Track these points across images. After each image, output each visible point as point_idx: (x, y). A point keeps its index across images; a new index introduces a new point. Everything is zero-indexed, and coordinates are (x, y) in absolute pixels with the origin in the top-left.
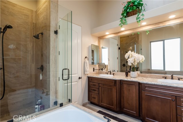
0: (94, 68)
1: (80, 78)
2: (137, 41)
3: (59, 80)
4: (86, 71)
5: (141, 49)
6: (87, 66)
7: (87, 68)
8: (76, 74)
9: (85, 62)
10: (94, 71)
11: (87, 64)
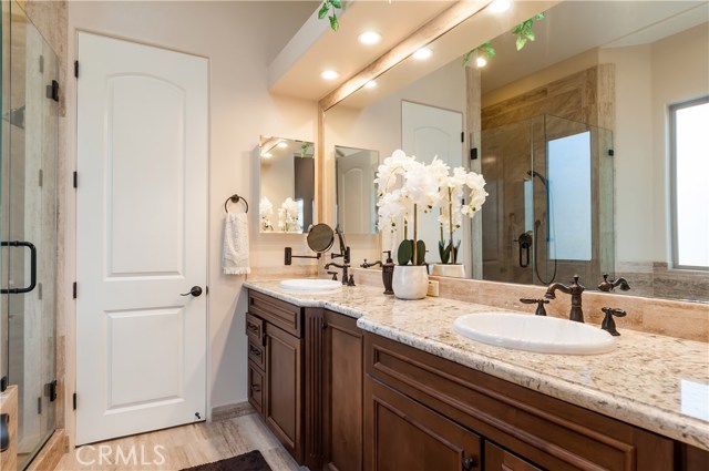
0: (288, 251)
1: (196, 292)
2: (586, 109)
3: (75, 296)
4: (227, 263)
5: (611, 153)
6: (235, 237)
7: (236, 246)
8: (176, 273)
9: (228, 220)
10: (288, 262)
11: (234, 226)
